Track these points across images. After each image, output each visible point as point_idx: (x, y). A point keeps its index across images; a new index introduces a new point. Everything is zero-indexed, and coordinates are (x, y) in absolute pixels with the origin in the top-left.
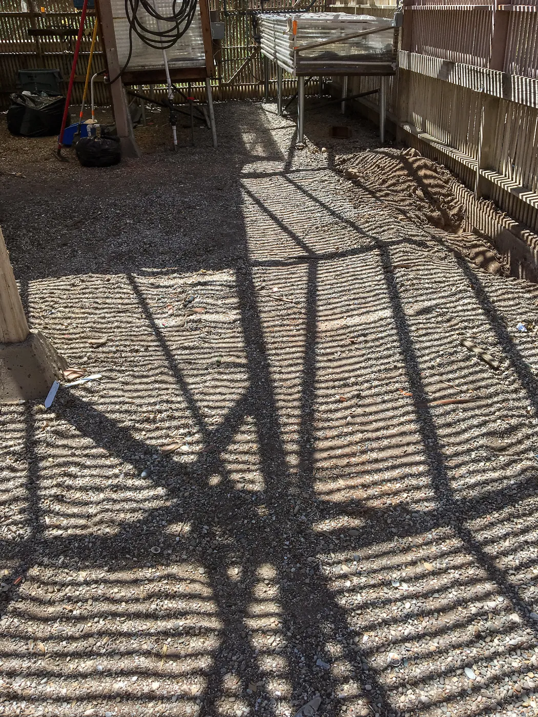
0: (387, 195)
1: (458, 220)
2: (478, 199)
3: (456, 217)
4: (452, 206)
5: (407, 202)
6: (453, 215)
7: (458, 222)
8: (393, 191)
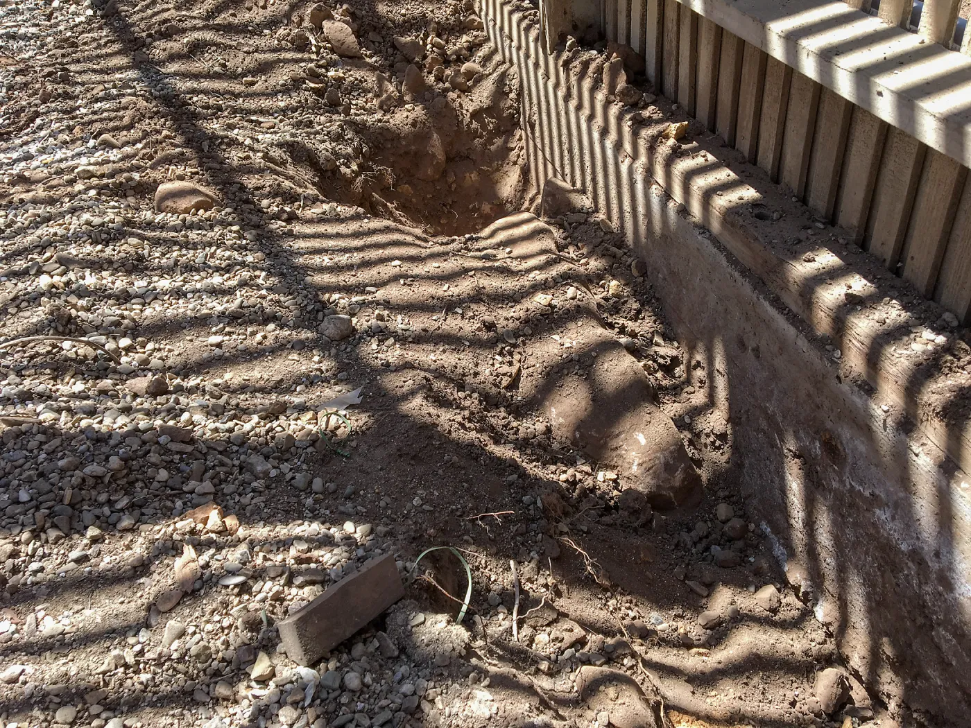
0: (197, 49)
1: (497, 132)
2: (559, 46)
3: (491, 123)
4: (470, 74)
5: (281, 77)
6: (476, 115)
7: (498, 142)
8: (228, 29)
